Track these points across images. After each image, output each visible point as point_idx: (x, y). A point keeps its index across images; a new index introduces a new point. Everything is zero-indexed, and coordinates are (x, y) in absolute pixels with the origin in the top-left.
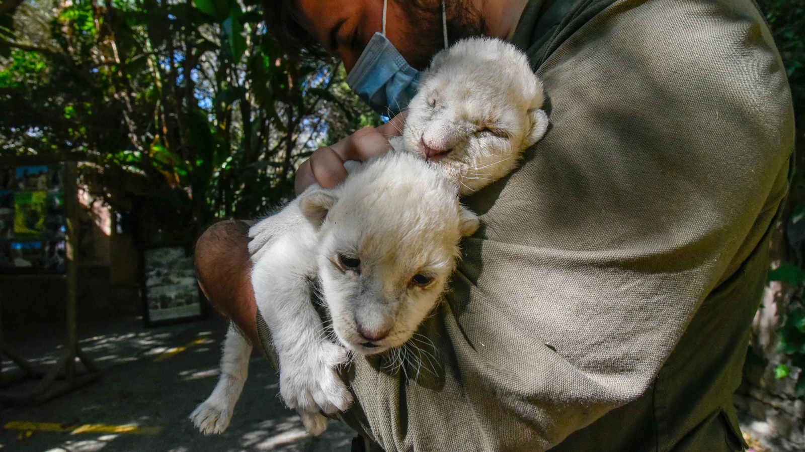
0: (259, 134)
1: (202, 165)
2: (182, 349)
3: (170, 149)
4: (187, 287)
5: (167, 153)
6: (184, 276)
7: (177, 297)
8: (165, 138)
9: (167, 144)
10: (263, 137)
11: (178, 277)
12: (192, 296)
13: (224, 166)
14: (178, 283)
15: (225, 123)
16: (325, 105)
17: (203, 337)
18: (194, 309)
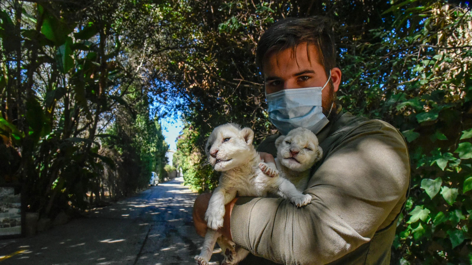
0: (73, 119)
1: (32, 135)
2: (8, 257)
3: (9, 121)
4: (13, 214)
5: (7, 124)
6: (11, 207)
7: (4, 221)
8: (5, 113)
9: (7, 118)
10: (75, 121)
11: (7, 208)
12: (16, 221)
13: (47, 137)
14: (7, 211)
15: (51, 109)
16: (118, 106)
17: (23, 249)
18: (17, 230)
